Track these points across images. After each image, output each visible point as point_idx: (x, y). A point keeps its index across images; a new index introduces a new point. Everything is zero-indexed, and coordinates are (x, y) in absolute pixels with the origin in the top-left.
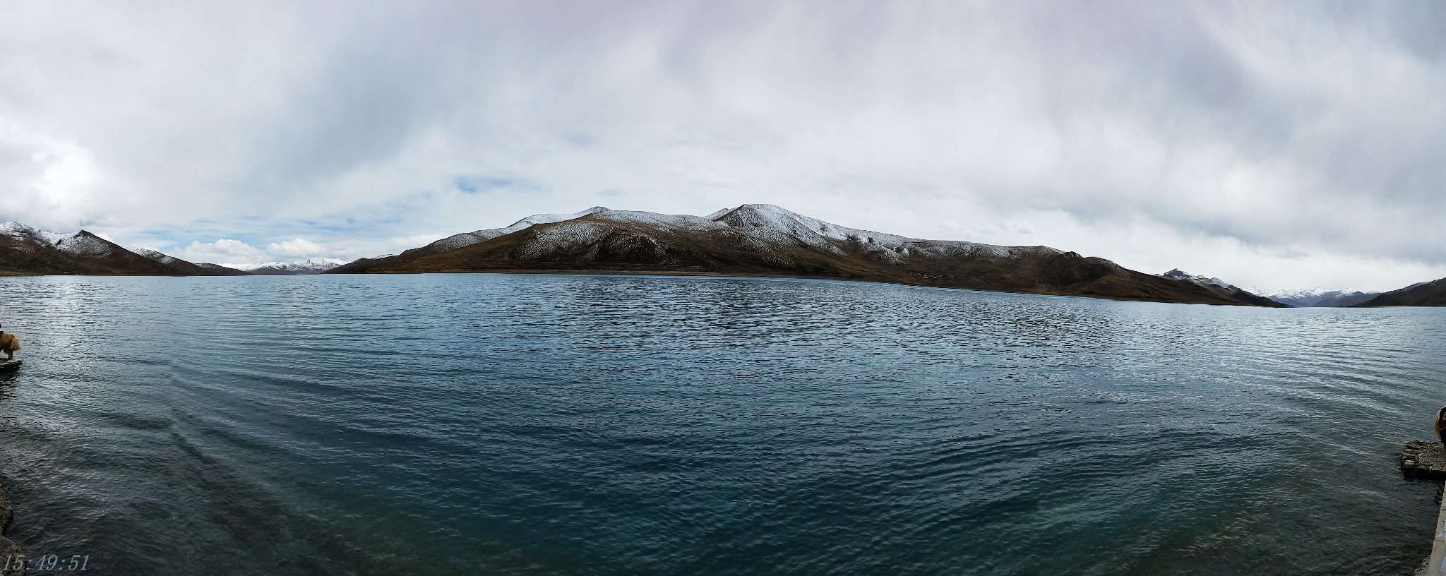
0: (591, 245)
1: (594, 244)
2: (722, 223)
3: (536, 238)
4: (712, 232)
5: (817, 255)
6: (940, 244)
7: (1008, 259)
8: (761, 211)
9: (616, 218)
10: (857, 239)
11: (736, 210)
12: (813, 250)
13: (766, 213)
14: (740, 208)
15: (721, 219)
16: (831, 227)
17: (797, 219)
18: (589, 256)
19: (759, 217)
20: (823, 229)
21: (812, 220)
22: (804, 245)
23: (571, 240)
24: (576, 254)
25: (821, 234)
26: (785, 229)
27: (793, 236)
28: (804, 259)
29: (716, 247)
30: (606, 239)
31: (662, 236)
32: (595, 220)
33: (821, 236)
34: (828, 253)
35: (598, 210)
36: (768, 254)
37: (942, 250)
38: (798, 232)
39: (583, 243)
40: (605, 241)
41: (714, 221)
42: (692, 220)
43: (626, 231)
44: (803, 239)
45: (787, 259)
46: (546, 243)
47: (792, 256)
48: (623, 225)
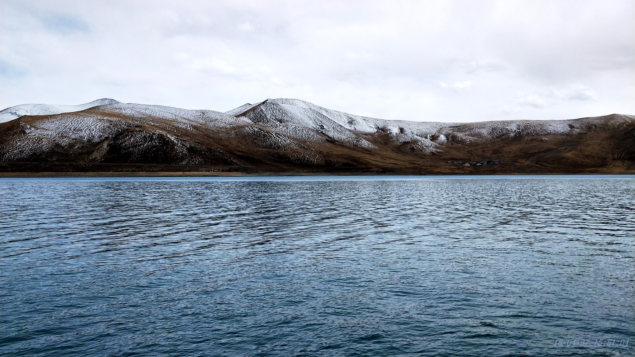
0: (99, 143)
1: (102, 142)
2: (246, 120)
3: (24, 133)
4: (234, 128)
5: (346, 151)
6: (482, 125)
7: (567, 135)
8: (286, 107)
9: (128, 112)
10: (387, 130)
11: (259, 105)
12: (341, 146)
13: (291, 108)
14: (264, 103)
15: (244, 114)
16: (358, 119)
17: (324, 113)
18: (97, 155)
19: (285, 113)
20: (351, 122)
21: (339, 114)
22: (331, 141)
23: (73, 137)
24: (80, 154)
25: (349, 128)
26: (311, 124)
27: (321, 131)
28: (333, 155)
29: (240, 145)
30: (116, 136)
31: (182, 133)
32: (104, 114)
33: (350, 131)
34: (356, 147)
35: (106, 102)
36: (294, 151)
37: (484, 132)
38: (325, 127)
39: (89, 141)
40: (116, 138)
41: (237, 116)
42: (213, 116)
43: (141, 127)
44: (331, 134)
45: (315, 156)
46: (40, 140)
47: (321, 153)
48: (136, 121)
